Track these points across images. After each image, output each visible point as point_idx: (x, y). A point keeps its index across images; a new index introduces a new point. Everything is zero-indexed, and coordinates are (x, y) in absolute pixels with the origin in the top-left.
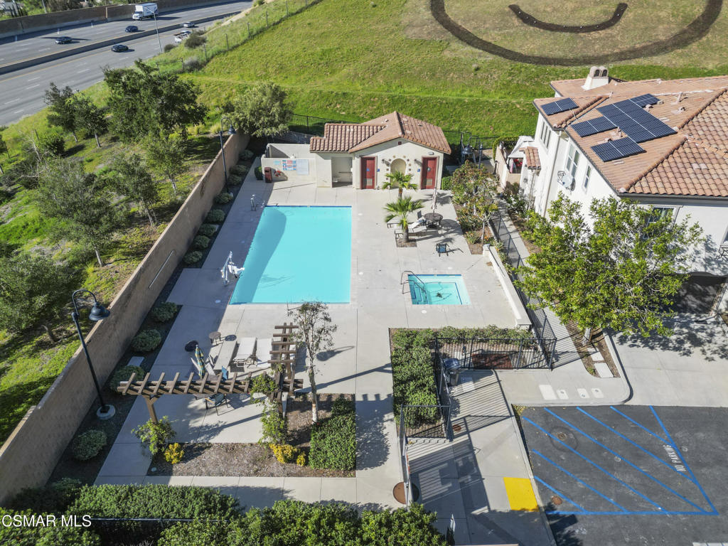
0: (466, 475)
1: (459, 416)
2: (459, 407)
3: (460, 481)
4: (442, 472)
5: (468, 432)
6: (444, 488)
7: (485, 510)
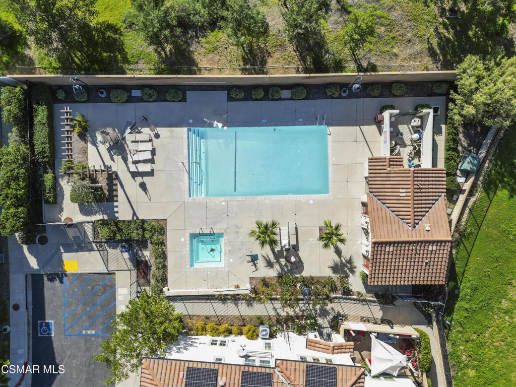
0: (77, 246)
1: (108, 248)
2: (113, 249)
3: (75, 244)
4: (78, 237)
5: (99, 250)
6: (71, 237)
7: (62, 251)
